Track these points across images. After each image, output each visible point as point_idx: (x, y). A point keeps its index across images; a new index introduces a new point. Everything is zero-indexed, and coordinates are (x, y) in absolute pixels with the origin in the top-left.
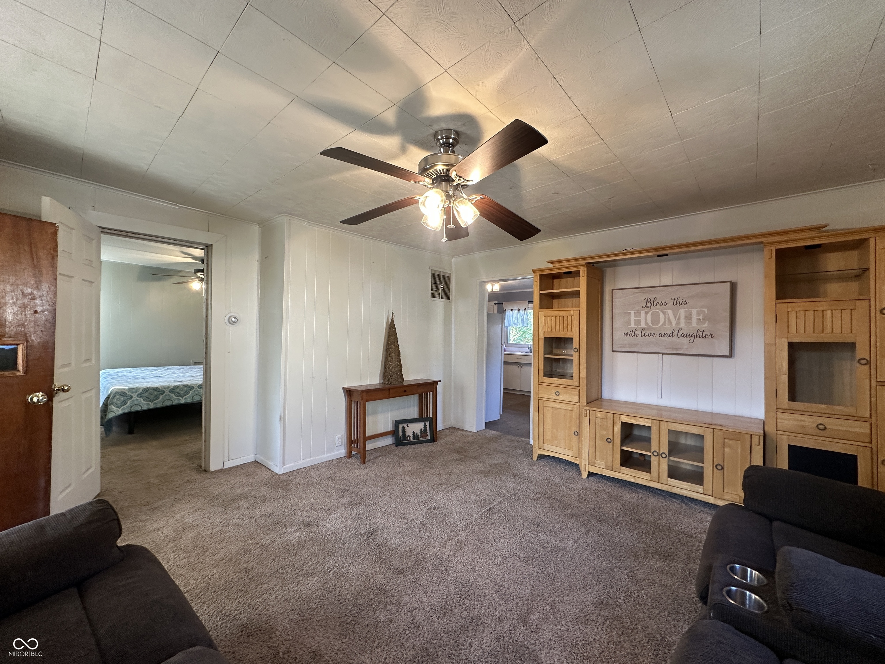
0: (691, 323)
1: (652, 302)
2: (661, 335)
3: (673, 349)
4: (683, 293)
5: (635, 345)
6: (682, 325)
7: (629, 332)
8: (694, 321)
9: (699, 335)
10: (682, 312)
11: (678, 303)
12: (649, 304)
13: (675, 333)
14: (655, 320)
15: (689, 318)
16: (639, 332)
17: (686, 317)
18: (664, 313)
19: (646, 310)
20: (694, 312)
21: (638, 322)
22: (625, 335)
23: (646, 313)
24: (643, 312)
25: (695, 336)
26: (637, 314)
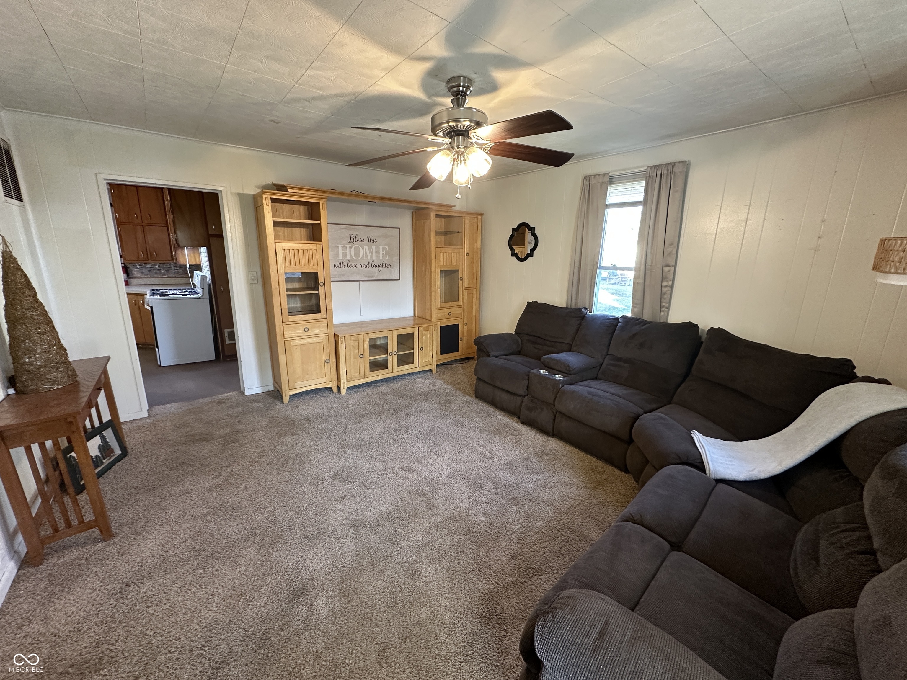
0: (379, 257)
1: (354, 238)
2: (361, 266)
3: (369, 277)
4: (375, 233)
5: (343, 275)
6: (374, 258)
7: (338, 264)
8: (381, 255)
9: (383, 266)
10: (374, 247)
11: (372, 241)
12: (352, 240)
13: (370, 264)
14: (357, 254)
15: (378, 252)
16: (345, 264)
17: (376, 252)
18: (363, 248)
19: (350, 244)
20: (381, 247)
21: (345, 255)
22: (335, 266)
23: (351, 247)
24: (348, 246)
25: (382, 267)
26: (344, 247)
